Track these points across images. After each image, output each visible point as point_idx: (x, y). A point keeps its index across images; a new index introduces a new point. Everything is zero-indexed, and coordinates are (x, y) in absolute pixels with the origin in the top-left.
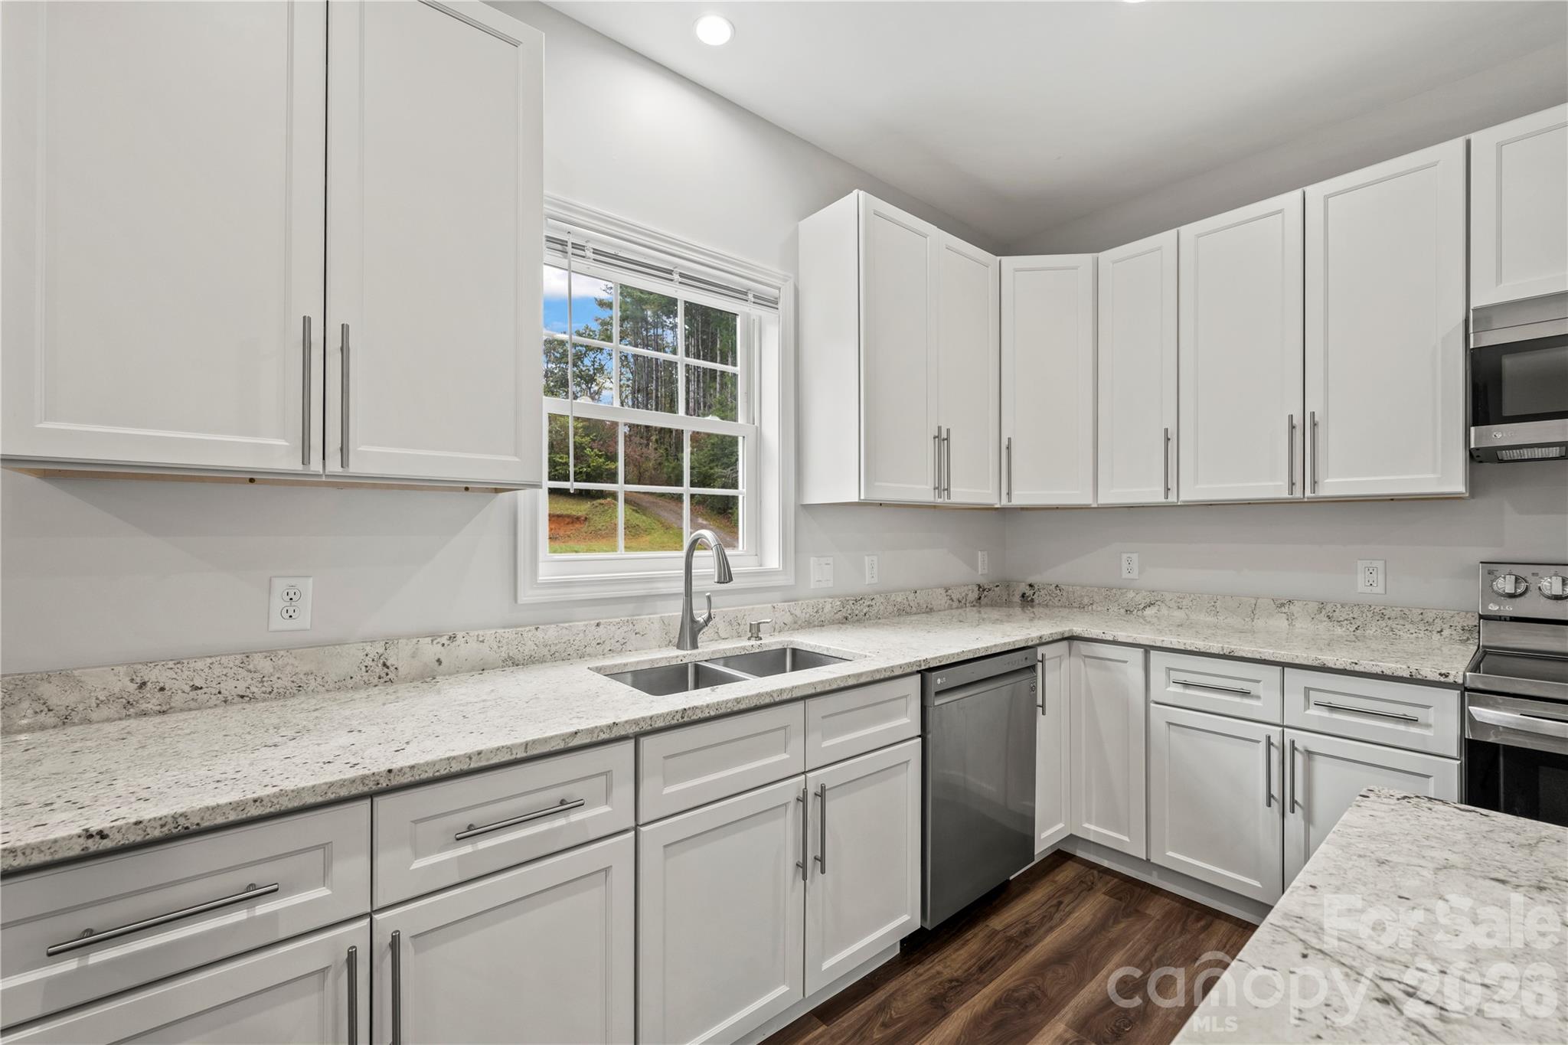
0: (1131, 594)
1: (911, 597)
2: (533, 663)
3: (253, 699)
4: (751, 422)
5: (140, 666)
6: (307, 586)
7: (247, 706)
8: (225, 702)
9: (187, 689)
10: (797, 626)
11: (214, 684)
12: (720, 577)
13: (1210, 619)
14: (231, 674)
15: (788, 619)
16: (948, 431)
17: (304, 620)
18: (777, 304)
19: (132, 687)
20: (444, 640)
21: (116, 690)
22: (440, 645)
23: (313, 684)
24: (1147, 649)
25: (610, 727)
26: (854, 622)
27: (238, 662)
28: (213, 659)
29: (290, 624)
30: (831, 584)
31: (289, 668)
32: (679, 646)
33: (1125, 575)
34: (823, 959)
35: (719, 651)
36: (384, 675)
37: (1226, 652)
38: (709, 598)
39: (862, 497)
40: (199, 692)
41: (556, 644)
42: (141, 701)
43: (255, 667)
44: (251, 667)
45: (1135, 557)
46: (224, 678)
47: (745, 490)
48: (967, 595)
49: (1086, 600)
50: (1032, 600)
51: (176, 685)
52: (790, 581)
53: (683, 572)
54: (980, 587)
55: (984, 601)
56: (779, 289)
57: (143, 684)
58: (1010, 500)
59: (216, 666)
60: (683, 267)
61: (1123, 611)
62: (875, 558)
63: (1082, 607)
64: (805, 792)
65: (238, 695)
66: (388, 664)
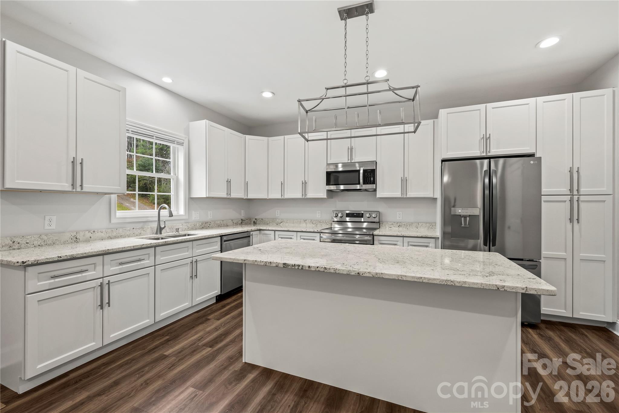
0: (278, 220)
1: (222, 222)
2: (116, 238)
3: (42, 246)
4: (175, 174)
5: (13, 237)
6: (54, 218)
7: (40, 247)
8: (35, 246)
9: (25, 243)
10: (189, 229)
11: (32, 242)
12: (169, 215)
13: (293, 225)
14: (36, 240)
15: (186, 227)
16: (230, 179)
17: (53, 227)
18: (183, 144)
19: (11, 243)
20: (92, 232)
21: (7, 243)
22: (91, 233)
23: (57, 243)
24: (275, 231)
25: (150, 244)
26: (205, 229)
27: (38, 237)
28: (32, 236)
29: (50, 228)
30: (198, 218)
31: (51, 239)
32: (156, 234)
33: (277, 216)
34: (197, 298)
35: (168, 235)
36: (76, 240)
37: (288, 230)
38: (165, 222)
39: (207, 196)
40: (28, 244)
41: (122, 233)
42: (13, 246)
43: (42, 238)
44: (41, 238)
45: (279, 211)
46: (34, 241)
47: (173, 193)
48: (238, 222)
49: (268, 222)
50: (256, 223)
51: (22, 242)
52: (186, 217)
53: (157, 215)
54: (242, 220)
55: (243, 223)
56: (184, 140)
57: (14, 242)
58: (247, 197)
59: (32, 238)
60: (156, 135)
61: (276, 224)
62: (211, 212)
63: (267, 224)
64: (192, 261)
65: (38, 245)
66: (77, 238)
